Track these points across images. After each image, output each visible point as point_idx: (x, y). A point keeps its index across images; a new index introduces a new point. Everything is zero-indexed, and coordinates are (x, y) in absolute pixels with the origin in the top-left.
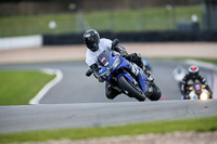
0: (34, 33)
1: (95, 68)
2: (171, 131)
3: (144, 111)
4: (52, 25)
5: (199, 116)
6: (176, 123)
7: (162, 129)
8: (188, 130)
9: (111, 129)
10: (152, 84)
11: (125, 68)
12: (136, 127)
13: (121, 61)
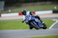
0: (50, 10)
4: (55, 8)
11: (33, 20)
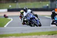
2: (42, 35)
3: (34, 29)
4: (10, 6)
5: (49, 31)
6: (43, 32)
7: (39, 34)
8: (46, 34)
9: (26, 34)
10: (40, 22)
12: (32, 33)
13: (33, 16)
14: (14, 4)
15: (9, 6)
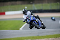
1: (26, 20)
10: (43, 24)
11: (34, 20)
12: (49, 36)
13: (33, 18)
14: (30, 5)
15: (25, 7)
